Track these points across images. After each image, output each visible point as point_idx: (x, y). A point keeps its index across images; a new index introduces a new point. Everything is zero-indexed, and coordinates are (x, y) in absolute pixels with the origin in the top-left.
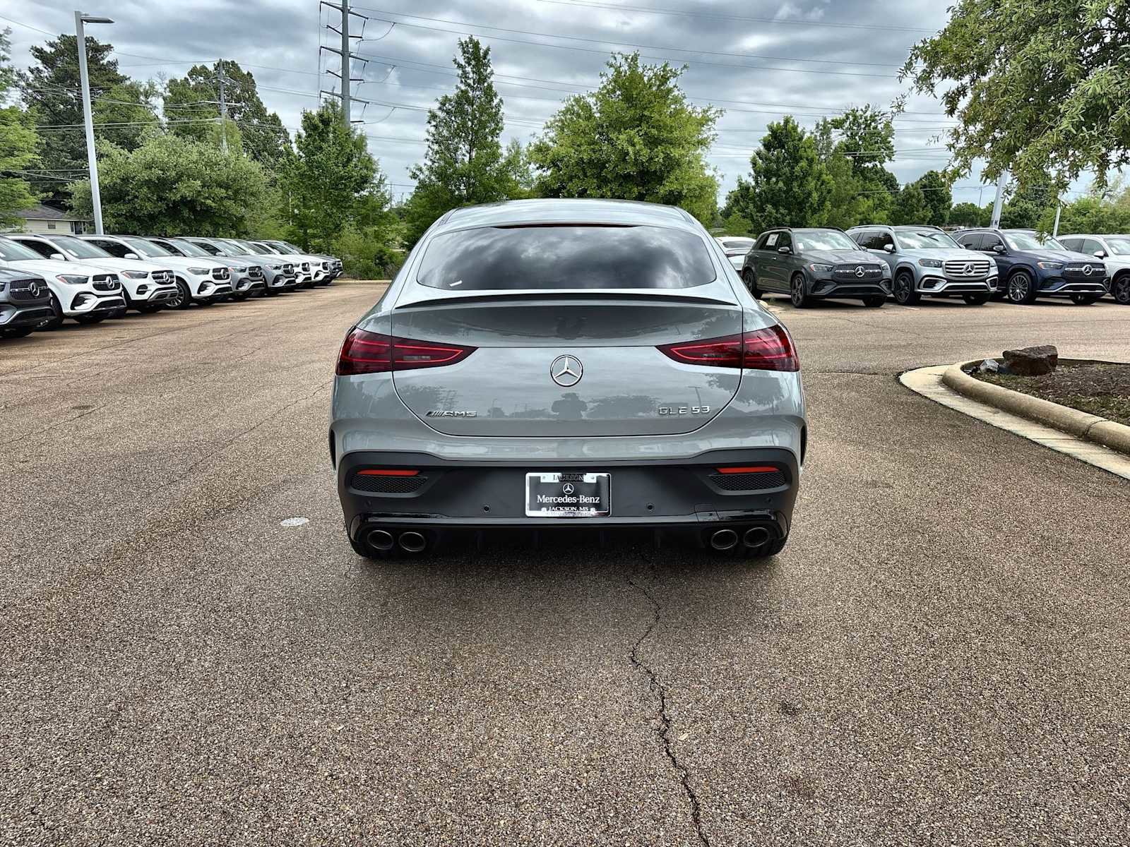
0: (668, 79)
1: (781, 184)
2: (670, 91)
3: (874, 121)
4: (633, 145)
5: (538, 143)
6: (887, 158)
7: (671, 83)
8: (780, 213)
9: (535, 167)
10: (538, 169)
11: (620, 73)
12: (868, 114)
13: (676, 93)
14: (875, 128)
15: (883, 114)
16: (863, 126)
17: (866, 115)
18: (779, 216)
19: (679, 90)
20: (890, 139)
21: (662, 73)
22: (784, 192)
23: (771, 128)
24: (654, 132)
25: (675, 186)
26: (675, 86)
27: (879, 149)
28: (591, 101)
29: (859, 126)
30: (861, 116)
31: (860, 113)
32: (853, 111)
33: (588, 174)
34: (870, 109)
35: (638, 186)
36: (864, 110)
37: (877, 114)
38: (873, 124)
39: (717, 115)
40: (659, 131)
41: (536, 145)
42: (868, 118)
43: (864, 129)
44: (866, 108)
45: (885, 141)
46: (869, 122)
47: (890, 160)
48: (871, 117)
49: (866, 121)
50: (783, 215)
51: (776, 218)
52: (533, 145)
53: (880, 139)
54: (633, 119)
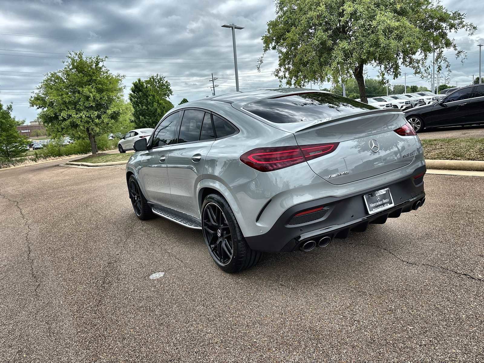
0: (99, 63)
1: (144, 107)
2: (101, 68)
3: (161, 80)
4: (91, 92)
5: (36, 96)
6: (170, 94)
7: (100, 65)
8: (147, 119)
9: (37, 108)
10: (38, 108)
11: (74, 60)
12: (159, 78)
13: (103, 69)
14: (163, 83)
15: (164, 77)
16: (157, 83)
17: (158, 78)
18: (146, 120)
19: (105, 67)
20: (169, 87)
21: (96, 60)
22: (147, 110)
23: (134, 84)
24: (100, 86)
25: (115, 109)
26: (103, 66)
27: (166, 91)
28: (60, 75)
29: (156, 83)
30: (156, 79)
31: (156, 77)
32: (152, 77)
33: (70, 108)
34: (159, 76)
35: (96, 111)
36: (156, 76)
37: (162, 77)
38: (161, 82)
39: (122, 78)
40: (102, 85)
41: (35, 98)
42: (159, 79)
43: (158, 83)
44: (157, 75)
45: (167, 88)
46: (160, 81)
47: (171, 95)
48: (160, 79)
49: (158, 80)
50: (148, 119)
51: (146, 121)
52: (33, 97)
53: (165, 87)
54: (88, 81)
